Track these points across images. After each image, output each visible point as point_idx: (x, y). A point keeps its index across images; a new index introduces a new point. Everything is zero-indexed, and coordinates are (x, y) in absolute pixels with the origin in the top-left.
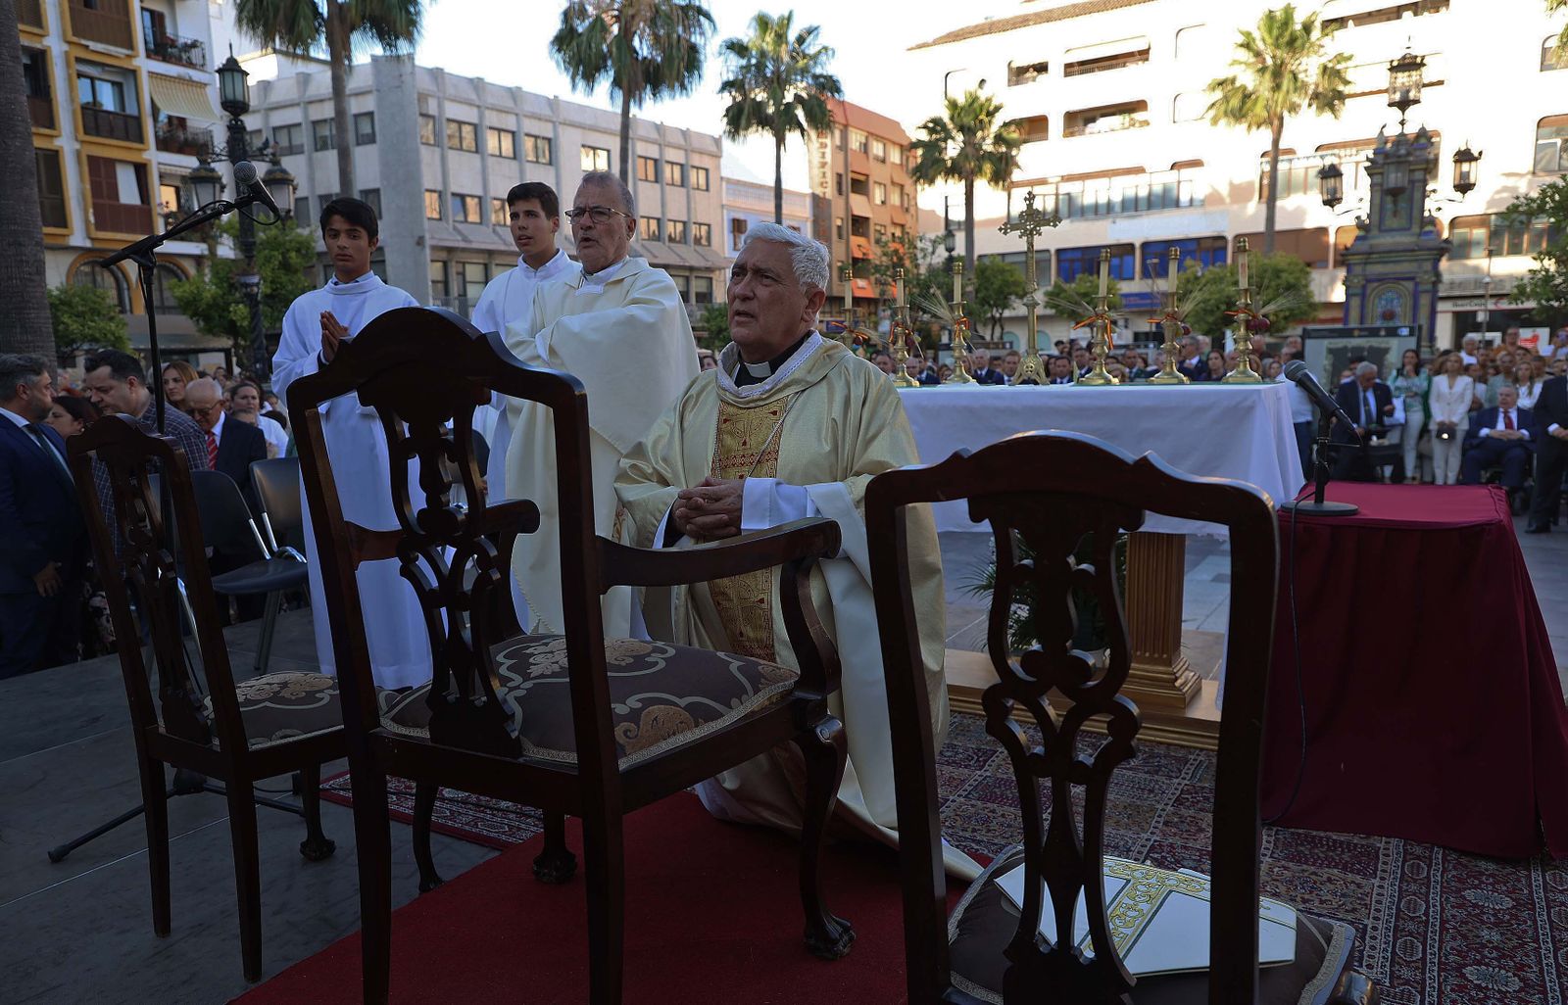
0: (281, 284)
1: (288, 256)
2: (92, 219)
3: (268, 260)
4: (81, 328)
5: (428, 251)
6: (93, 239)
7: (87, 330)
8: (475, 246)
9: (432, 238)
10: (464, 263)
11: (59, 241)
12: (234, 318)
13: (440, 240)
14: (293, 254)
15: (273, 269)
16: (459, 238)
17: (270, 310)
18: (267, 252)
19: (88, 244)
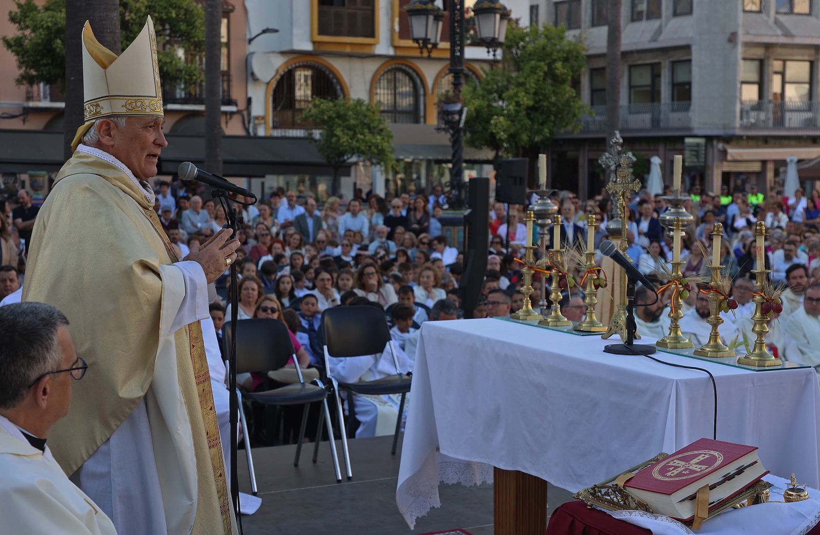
0: (544, 95)
1: (554, 66)
2: (397, 28)
3: (534, 70)
4: (350, 141)
5: (740, 49)
6: (396, 48)
7: (355, 143)
8: (798, 41)
9: (747, 33)
10: (784, 61)
11: (366, 51)
12: (494, 131)
13: (756, 35)
14: (559, 65)
15: (538, 80)
16: (779, 32)
17: (530, 123)
18: (533, 62)
19: (391, 52)
